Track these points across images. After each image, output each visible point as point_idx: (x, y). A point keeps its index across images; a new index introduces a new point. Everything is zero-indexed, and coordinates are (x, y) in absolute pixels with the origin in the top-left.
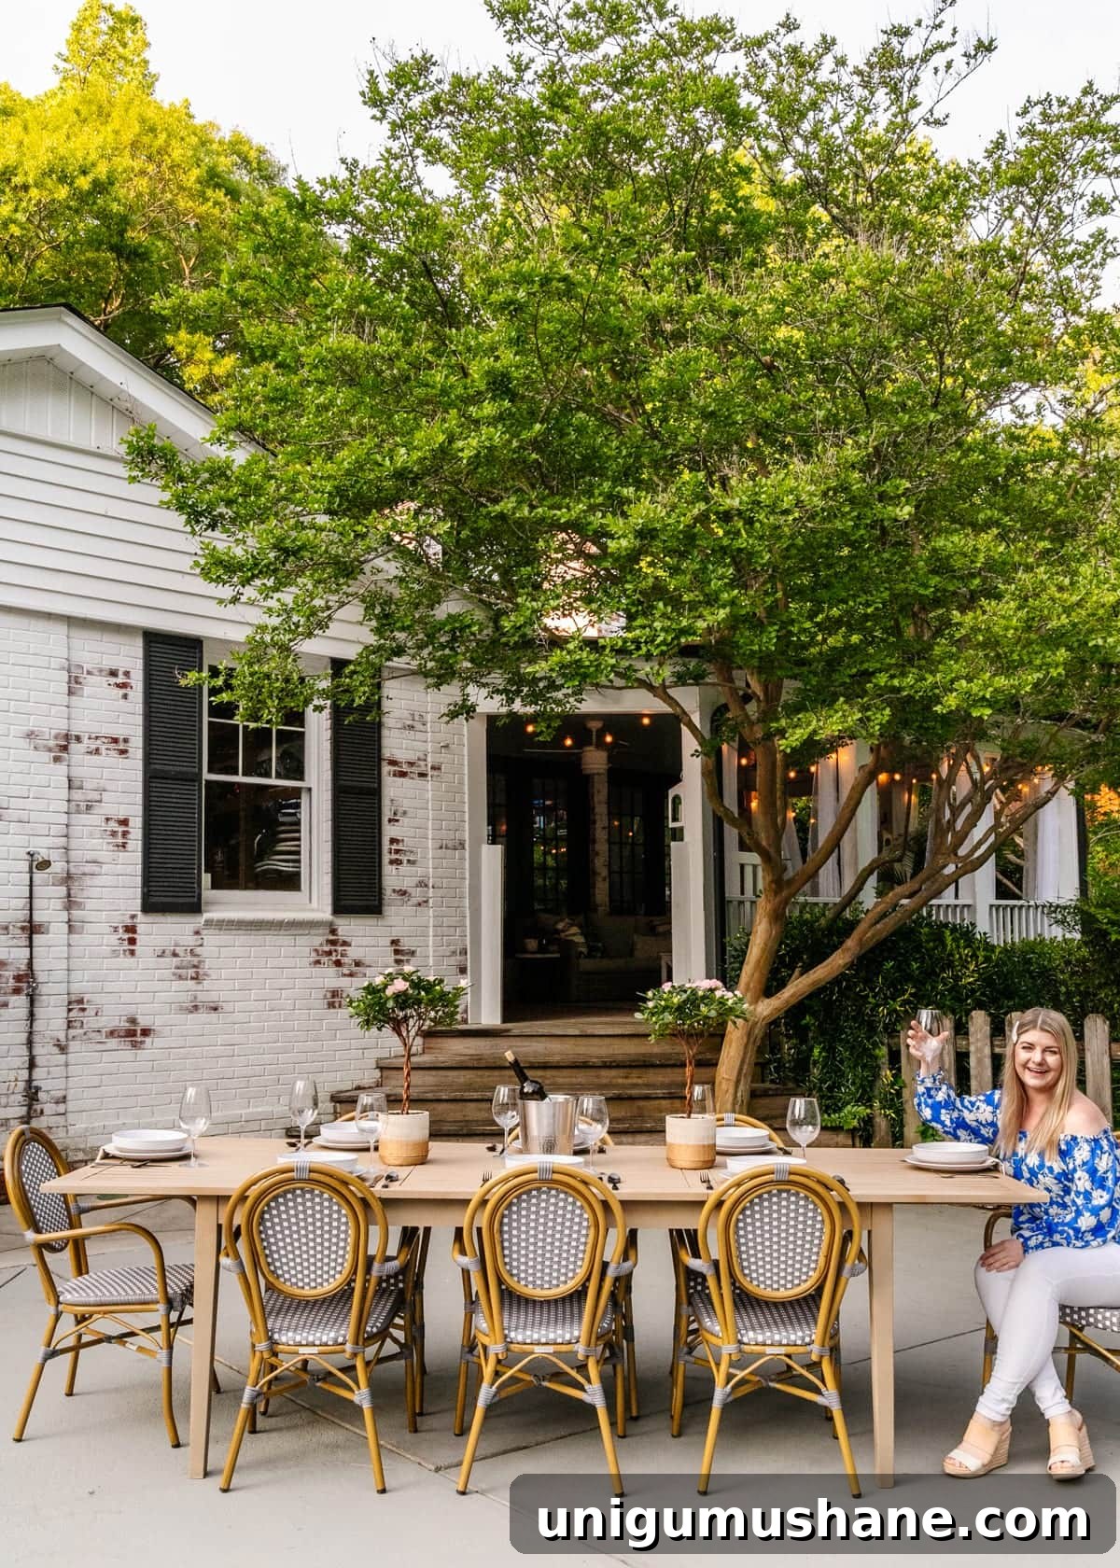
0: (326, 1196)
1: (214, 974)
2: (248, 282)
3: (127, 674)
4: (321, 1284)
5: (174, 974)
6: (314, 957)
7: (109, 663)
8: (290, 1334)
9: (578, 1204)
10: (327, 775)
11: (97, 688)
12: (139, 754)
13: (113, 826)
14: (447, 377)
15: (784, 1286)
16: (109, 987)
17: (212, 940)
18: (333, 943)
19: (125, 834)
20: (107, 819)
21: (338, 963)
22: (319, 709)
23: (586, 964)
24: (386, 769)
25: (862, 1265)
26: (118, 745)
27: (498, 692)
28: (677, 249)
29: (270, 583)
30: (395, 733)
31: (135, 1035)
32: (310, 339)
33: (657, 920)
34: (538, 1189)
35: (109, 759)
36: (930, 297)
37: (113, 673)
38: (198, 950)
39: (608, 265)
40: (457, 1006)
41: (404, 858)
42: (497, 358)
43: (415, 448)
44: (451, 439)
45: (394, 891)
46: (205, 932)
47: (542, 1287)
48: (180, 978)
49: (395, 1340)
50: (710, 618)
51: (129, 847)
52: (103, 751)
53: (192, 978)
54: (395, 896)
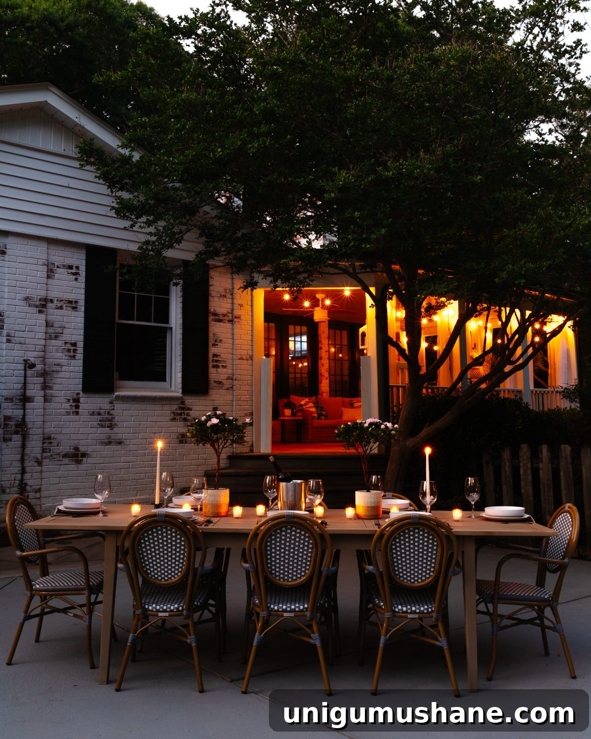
0: (173, 530)
1: (120, 424)
2: (142, 68)
3: (77, 268)
4: (171, 578)
5: (99, 424)
6: (172, 416)
7: (68, 262)
8: (154, 606)
9: (307, 535)
10: (180, 321)
11: (62, 275)
12: (83, 309)
13: (69, 346)
14: (242, 113)
15: (417, 580)
16: (65, 431)
17: (119, 406)
18: (183, 409)
19: (75, 351)
20: (66, 343)
21: (185, 420)
22: (176, 284)
23: (316, 423)
24: (211, 318)
25: (459, 570)
26: (72, 305)
27: (269, 276)
28: (360, 48)
29: (151, 218)
30: (216, 299)
31: (78, 457)
32: (173, 96)
33: (354, 400)
34: (286, 527)
35: (67, 312)
36: (489, 70)
37: (70, 267)
38: (112, 412)
39: (324, 56)
40: (244, 433)
41: (220, 364)
42: (268, 103)
43: (226, 148)
44: (245, 143)
45: (215, 382)
46: (115, 402)
47: (287, 580)
48: (102, 426)
49: (210, 611)
50: (377, 233)
51: (77, 357)
52: (65, 308)
53: (108, 427)
54: (215, 385)
